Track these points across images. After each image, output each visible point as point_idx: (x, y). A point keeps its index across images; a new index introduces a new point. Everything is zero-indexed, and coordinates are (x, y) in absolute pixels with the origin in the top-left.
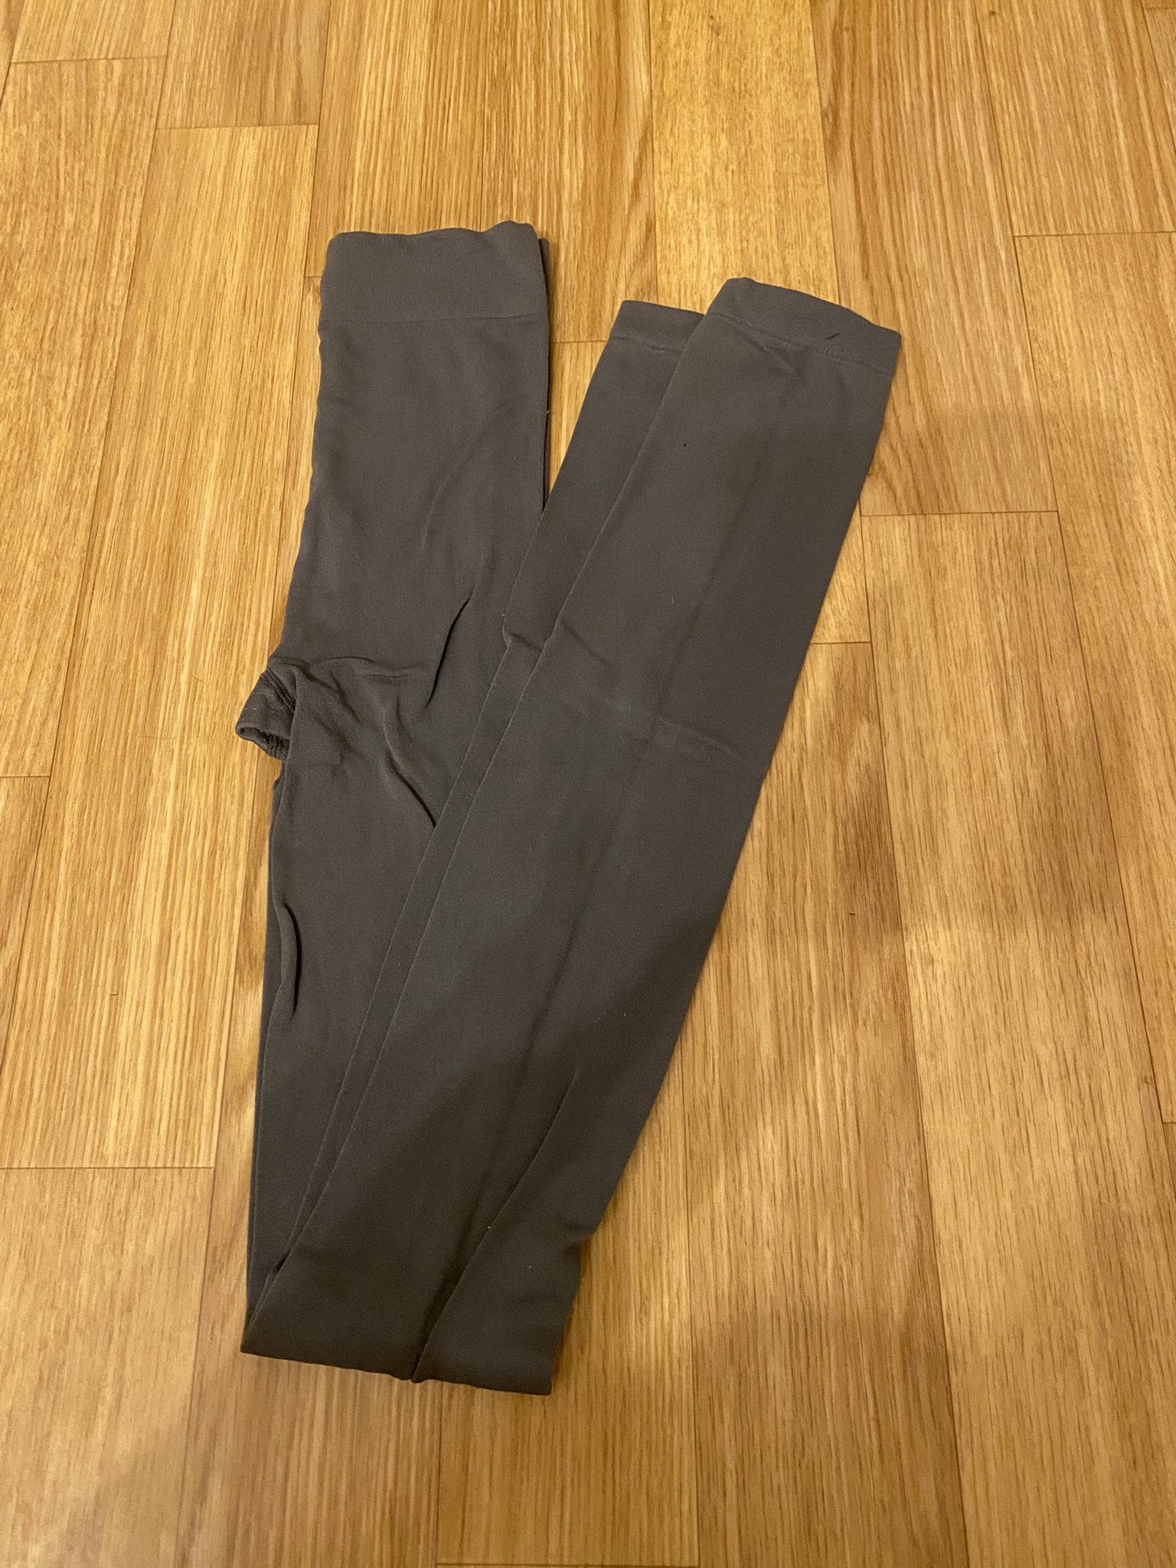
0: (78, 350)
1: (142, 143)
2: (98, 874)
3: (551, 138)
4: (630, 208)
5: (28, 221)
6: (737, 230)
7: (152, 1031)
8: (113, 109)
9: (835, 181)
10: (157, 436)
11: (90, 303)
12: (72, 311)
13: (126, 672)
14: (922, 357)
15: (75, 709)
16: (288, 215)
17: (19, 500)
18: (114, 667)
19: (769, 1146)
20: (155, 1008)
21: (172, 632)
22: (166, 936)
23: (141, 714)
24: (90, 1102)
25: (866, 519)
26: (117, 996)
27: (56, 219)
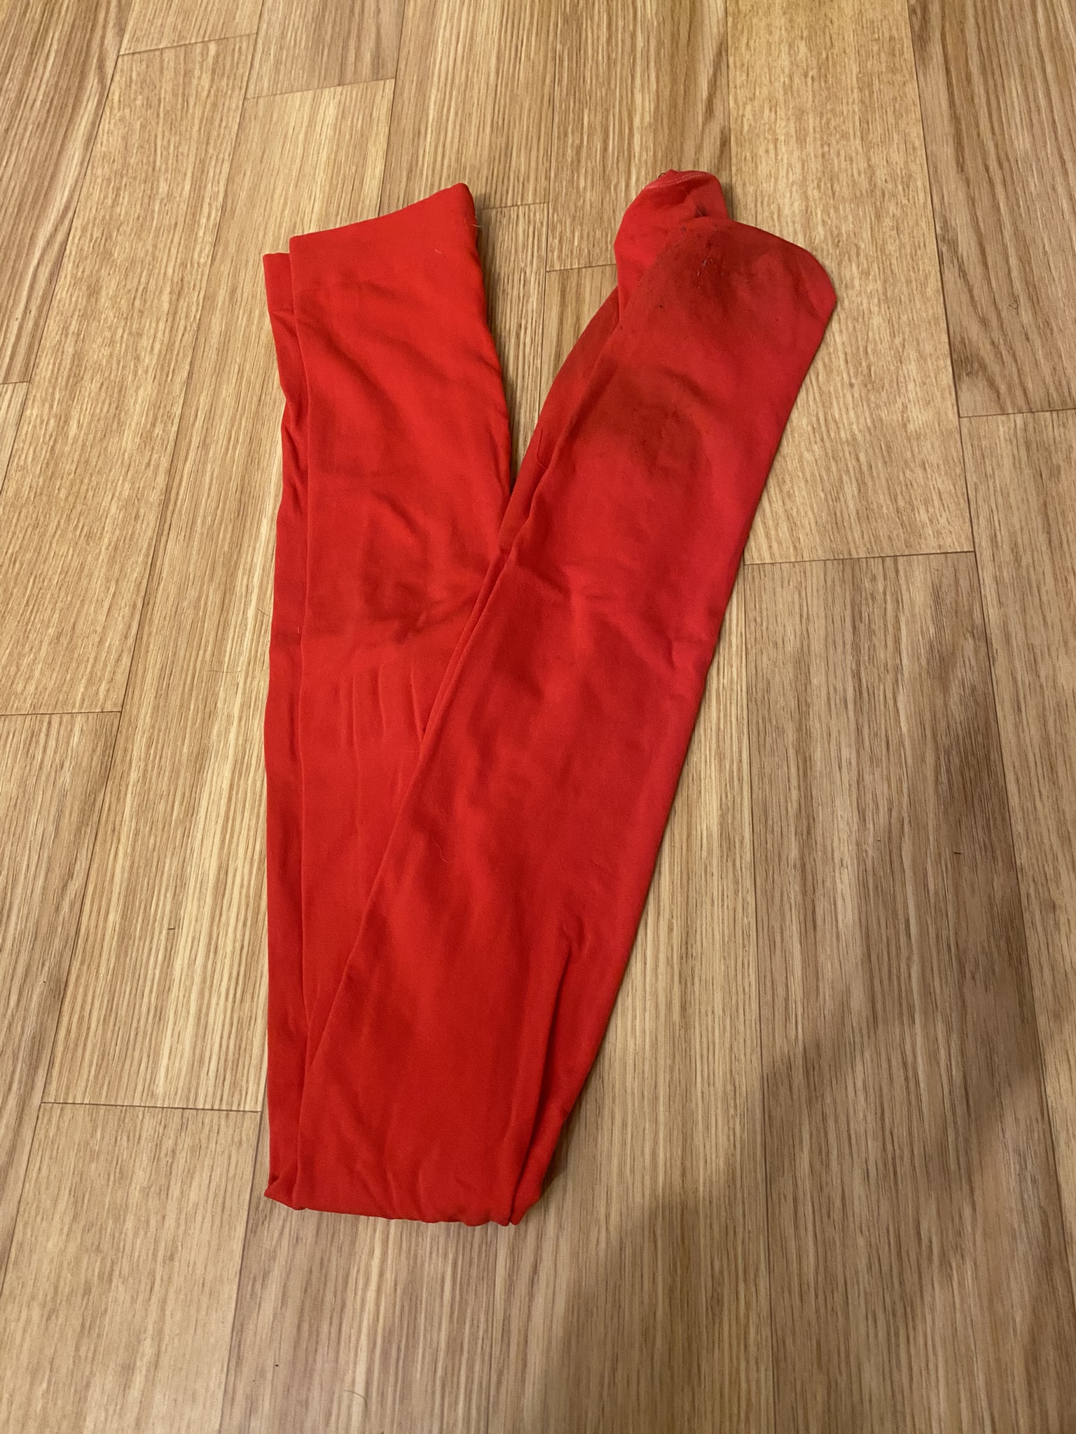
0: (166, 306)
1: (231, 113)
2: (161, 807)
3: (623, 64)
4: (704, 124)
5: (127, 193)
6: (818, 136)
7: (205, 967)
8: (207, 86)
9: (925, 75)
10: (234, 380)
11: (178, 263)
12: (162, 272)
13: (197, 608)
14: (1026, 247)
15: (148, 644)
16: (364, 165)
17: (106, 449)
18: (185, 604)
19: (861, 1116)
20: (209, 944)
21: (241, 567)
22: (223, 869)
23: (210, 648)
24: (144, 1038)
25: (964, 421)
26: (173, 929)
27: (152, 189)
